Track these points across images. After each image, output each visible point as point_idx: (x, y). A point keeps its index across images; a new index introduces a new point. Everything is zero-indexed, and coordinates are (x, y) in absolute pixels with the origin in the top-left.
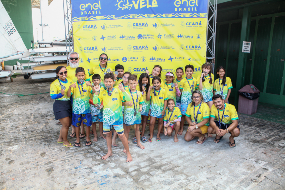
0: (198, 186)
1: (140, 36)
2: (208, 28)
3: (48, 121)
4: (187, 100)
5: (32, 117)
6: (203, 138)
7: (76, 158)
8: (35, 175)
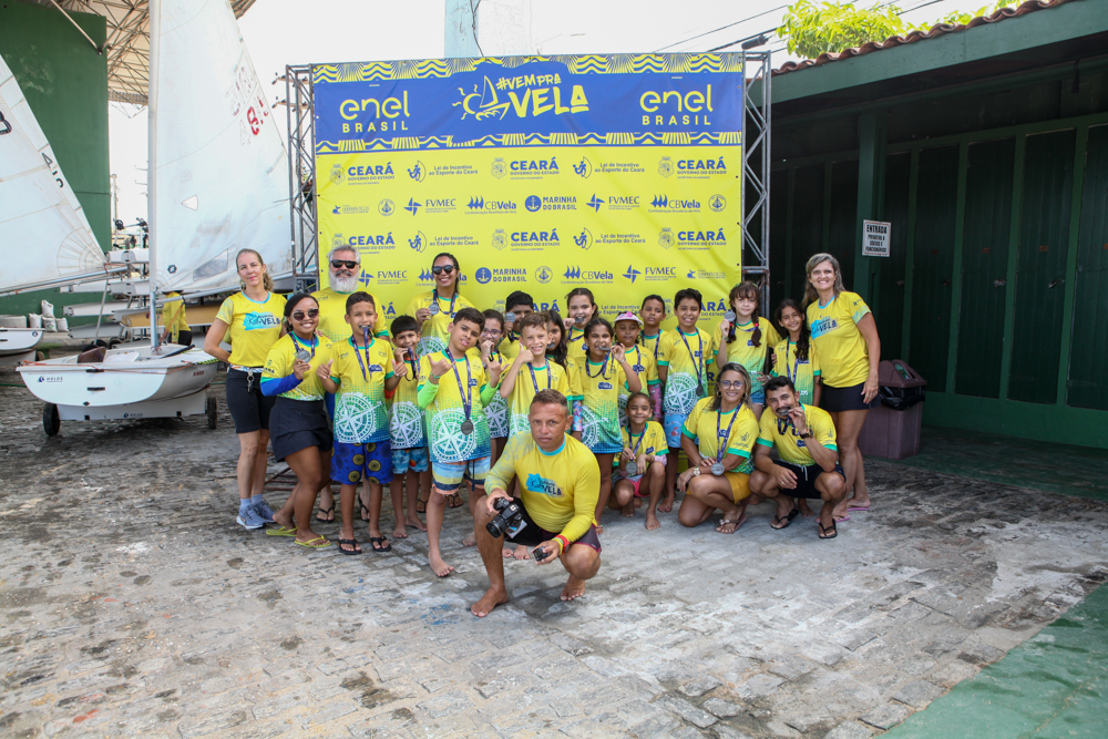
0: (719, 621)
1: (533, 203)
2: (746, 177)
3: (221, 482)
4: (686, 398)
5: (161, 472)
6: (735, 514)
7: (342, 571)
8: (228, 608)
